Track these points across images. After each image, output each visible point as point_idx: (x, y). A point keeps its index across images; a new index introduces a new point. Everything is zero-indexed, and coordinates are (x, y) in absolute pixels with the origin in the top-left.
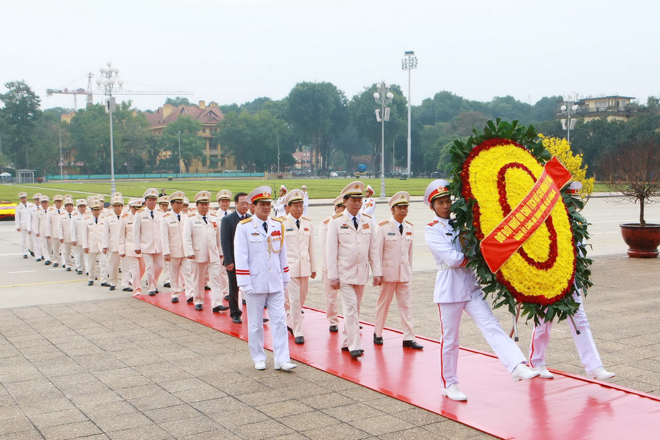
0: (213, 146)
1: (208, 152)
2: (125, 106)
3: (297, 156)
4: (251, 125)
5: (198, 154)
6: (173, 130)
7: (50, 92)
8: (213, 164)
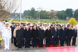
0: (56, 16)
1: (55, 17)
2: (45, 11)
3: (67, 18)
4: (60, 14)
5: (54, 17)
6: (51, 14)
7: (37, 9)
8: (56, 18)
